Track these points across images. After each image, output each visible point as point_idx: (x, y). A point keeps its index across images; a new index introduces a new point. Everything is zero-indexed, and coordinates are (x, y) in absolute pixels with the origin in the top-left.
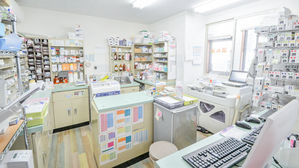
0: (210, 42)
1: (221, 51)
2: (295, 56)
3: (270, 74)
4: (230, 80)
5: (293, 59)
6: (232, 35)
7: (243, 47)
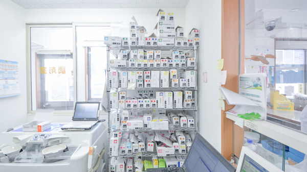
0: (40, 57)
1: (57, 71)
2: (149, 79)
3: (127, 104)
4: (74, 119)
5: (148, 83)
6: (73, 51)
7: (87, 67)
